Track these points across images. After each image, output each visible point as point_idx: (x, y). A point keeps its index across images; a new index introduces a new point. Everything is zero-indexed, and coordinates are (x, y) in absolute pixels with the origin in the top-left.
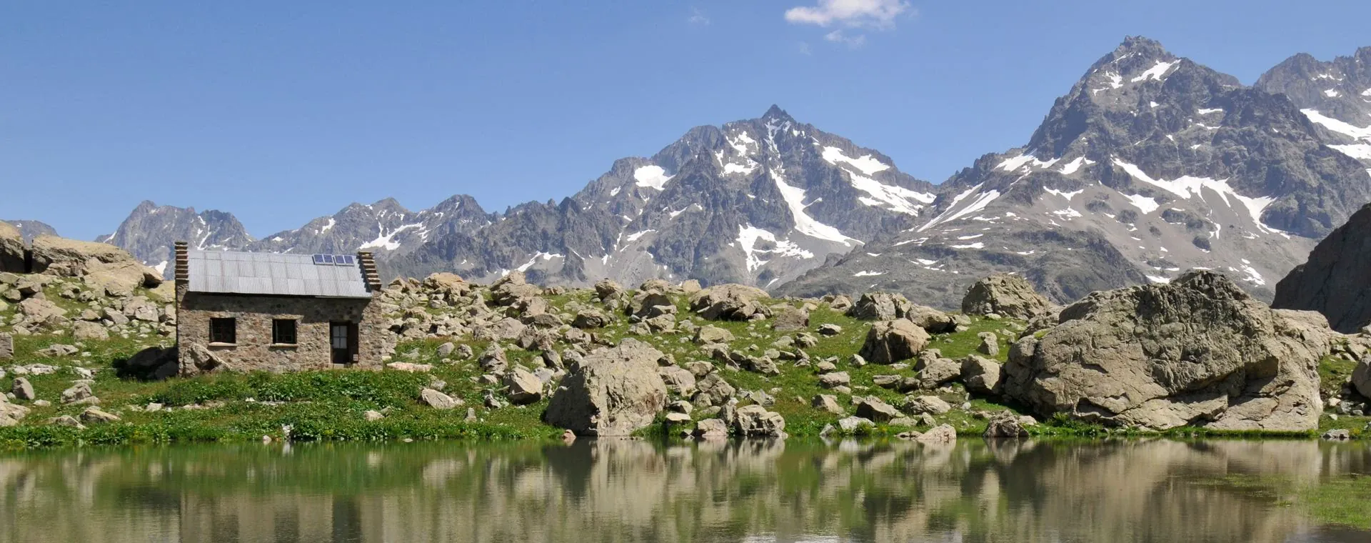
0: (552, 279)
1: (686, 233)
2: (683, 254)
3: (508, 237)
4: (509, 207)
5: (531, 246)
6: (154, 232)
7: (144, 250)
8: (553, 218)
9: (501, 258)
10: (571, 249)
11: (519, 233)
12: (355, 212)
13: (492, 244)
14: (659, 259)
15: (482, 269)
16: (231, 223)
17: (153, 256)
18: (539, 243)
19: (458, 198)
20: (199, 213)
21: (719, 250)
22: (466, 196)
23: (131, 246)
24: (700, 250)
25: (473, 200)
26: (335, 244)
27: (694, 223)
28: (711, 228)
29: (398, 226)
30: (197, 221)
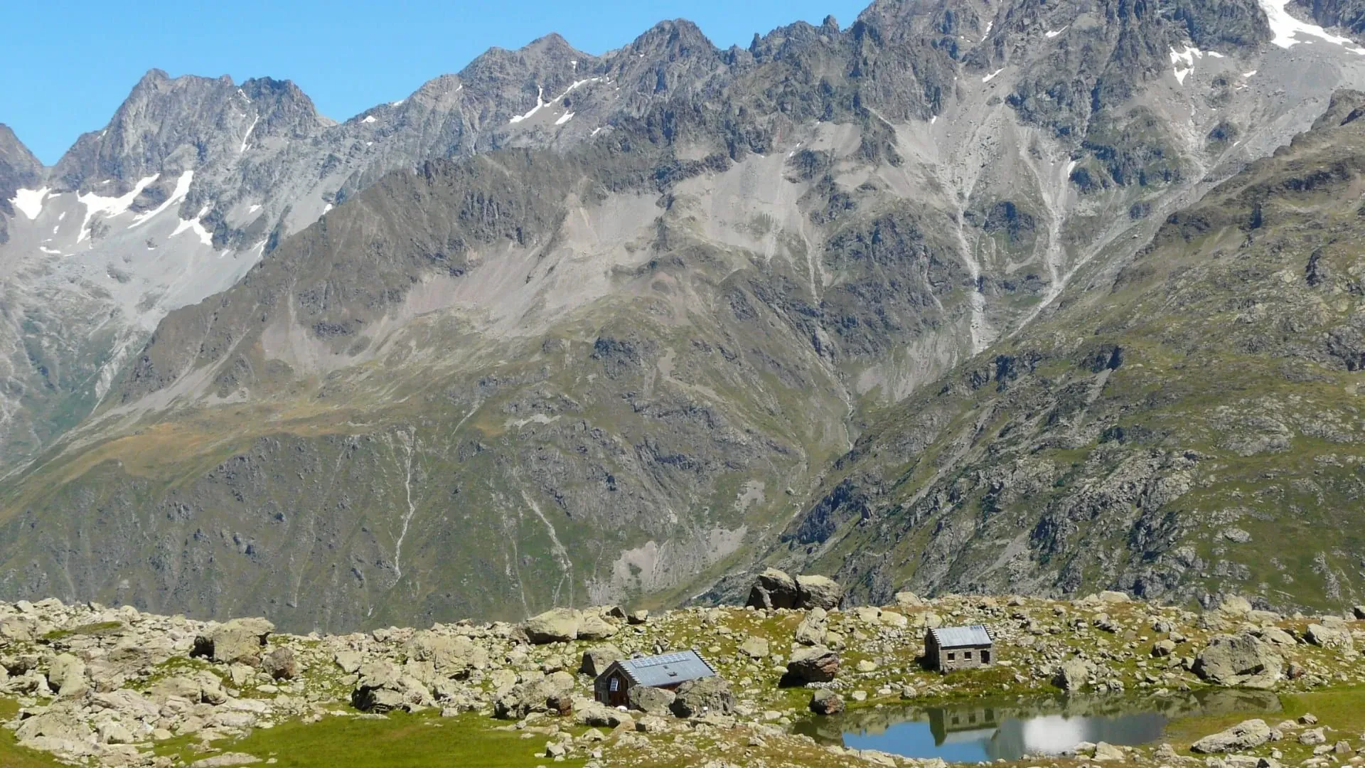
0: (844, 166)
1: (1074, 66)
2: (1070, 105)
3: (763, 99)
4: (757, 35)
5: (804, 110)
6: (169, 121)
7: (156, 153)
8: (839, 58)
9: (753, 136)
10: (873, 111)
11: (781, 89)
12: (496, 63)
13: (737, 112)
14: (1027, 117)
15: (722, 157)
16: (292, 98)
17: (170, 163)
18: (817, 106)
19: (667, 27)
20: (240, 83)
21: (1134, 93)
22: (681, 21)
23: (134, 148)
24: (1100, 96)
25: (695, 28)
26: (466, 123)
27: (1087, 48)
28: (1118, 55)
29: (570, 80)
30: (237, 96)
